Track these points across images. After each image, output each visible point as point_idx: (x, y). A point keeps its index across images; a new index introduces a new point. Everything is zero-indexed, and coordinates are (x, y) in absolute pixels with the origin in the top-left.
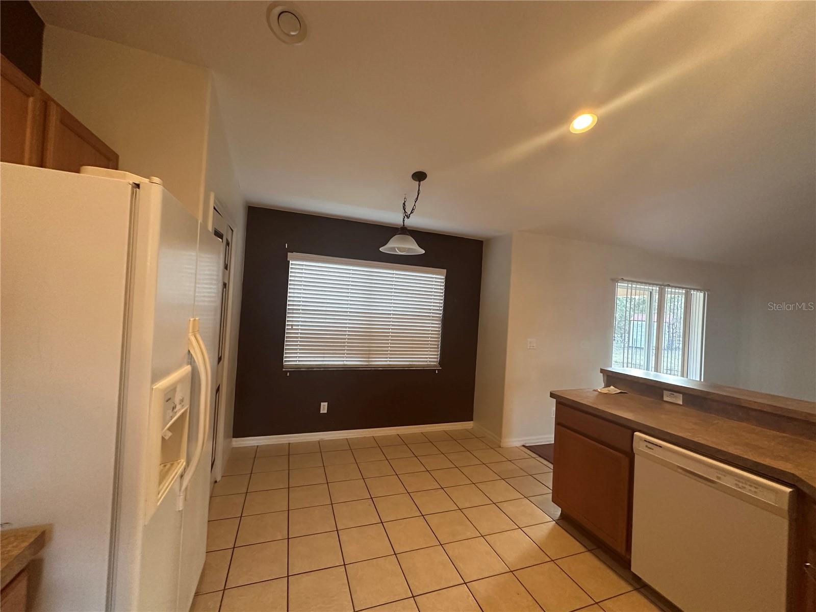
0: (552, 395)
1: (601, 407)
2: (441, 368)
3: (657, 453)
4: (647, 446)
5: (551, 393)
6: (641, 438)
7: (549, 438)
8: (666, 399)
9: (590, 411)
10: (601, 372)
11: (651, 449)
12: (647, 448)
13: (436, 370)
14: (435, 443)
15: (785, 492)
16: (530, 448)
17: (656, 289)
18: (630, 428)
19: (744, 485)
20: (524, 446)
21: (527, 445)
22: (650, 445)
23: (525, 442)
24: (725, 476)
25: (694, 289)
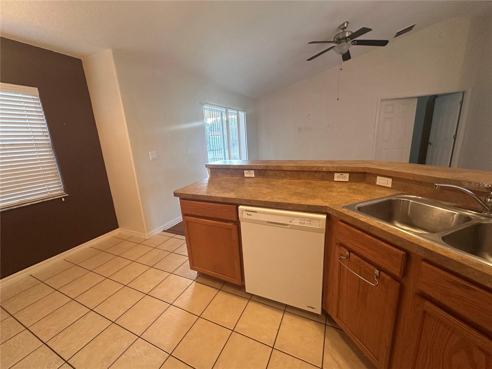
0: (176, 195)
1: (213, 194)
2: (68, 195)
3: (254, 216)
4: (247, 214)
5: (174, 193)
6: (243, 210)
7: (179, 219)
8: (246, 175)
9: (205, 199)
10: (206, 167)
11: (250, 215)
12: (248, 215)
13: (62, 198)
14: (80, 265)
15: (323, 219)
16: (169, 231)
17: (224, 110)
18: (235, 205)
19: (304, 222)
20: (164, 231)
21: (166, 230)
22: (249, 213)
23: (164, 228)
24: (294, 219)
25: (240, 111)
